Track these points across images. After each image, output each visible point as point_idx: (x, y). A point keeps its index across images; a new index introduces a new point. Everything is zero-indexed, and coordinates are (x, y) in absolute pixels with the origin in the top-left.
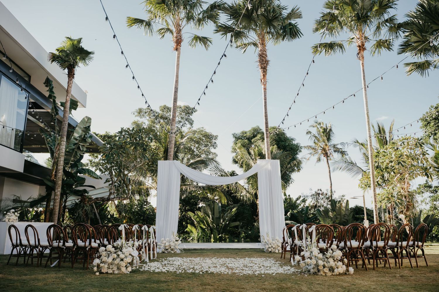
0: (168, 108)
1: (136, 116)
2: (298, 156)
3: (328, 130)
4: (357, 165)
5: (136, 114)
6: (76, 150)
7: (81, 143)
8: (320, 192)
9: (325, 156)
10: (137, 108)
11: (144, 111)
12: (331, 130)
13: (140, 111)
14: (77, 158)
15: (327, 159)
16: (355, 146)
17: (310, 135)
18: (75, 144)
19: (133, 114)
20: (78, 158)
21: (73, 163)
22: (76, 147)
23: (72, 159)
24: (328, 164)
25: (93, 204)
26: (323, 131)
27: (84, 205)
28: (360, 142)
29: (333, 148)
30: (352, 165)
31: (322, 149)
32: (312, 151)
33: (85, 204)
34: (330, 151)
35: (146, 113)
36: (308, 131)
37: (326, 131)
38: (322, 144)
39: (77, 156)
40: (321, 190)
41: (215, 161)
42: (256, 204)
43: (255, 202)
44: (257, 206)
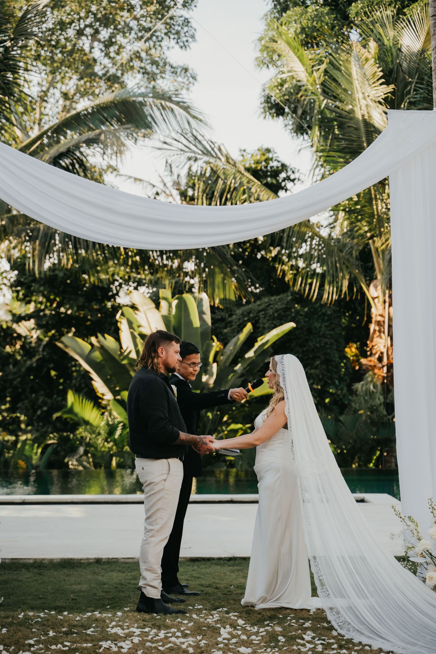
41: (181, 107)
42: (368, 300)
43: (363, 294)
44: (369, 307)
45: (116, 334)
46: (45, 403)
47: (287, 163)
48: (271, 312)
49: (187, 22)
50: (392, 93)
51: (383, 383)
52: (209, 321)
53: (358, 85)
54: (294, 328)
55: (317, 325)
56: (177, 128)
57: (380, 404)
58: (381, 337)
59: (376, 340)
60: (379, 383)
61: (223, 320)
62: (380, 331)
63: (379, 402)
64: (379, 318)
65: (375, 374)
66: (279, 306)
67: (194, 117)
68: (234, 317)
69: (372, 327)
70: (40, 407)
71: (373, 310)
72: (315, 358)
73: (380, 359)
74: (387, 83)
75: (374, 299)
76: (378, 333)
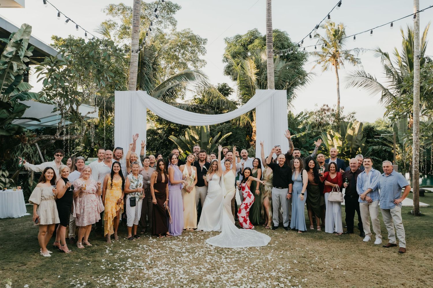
0: (145, 5)
1: (107, 14)
2: (303, 66)
3: (340, 33)
4: (378, 81)
5: (107, 11)
6: (7, 70)
7: (13, 61)
8: (325, 107)
9: (334, 65)
10: (108, 5)
11: (117, 8)
12: (343, 33)
13: (111, 9)
14: (11, 81)
15: (337, 68)
16: (377, 56)
17: (318, 39)
18: (5, 63)
19: (103, 11)
20: (13, 81)
21: (6, 88)
22: (7, 66)
23: (5, 82)
24: (337, 74)
25: (36, 144)
26: (334, 33)
27: (24, 146)
28: (384, 51)
29: (344, 54)
30: (371, 80)
31: (331, 55)
32: (318, 58)
33: (25, 144)
34: (341, 58)
35: (119, 10)
36: (316, 33)
37: (338, 33)
38: (332, 50)
39: (11, 79)
40: (327, 106)
41: (202, 75)
42: (252, 127)
43: (250, 125)
44: (252, 129)
45: (184, 135)
46: (165, 152)
47: (231, 87)
48: (226, 128)
49: (204, 48)
50: (259, 72)
52: (209, 130)
54: (232, 134)
55: (238, 131)
56: (201, 81)
59: (254, 137)
61: (213, 130)
62: (255, 135)
64: (255, 132)
66: (228, 126)
67: (206, 78)
68: (216, 129)
69: (253, 134)
70: (164, 153)
71: (253, 129)
72: (237, 140)
74: (258, 69)
75: (253, 126)
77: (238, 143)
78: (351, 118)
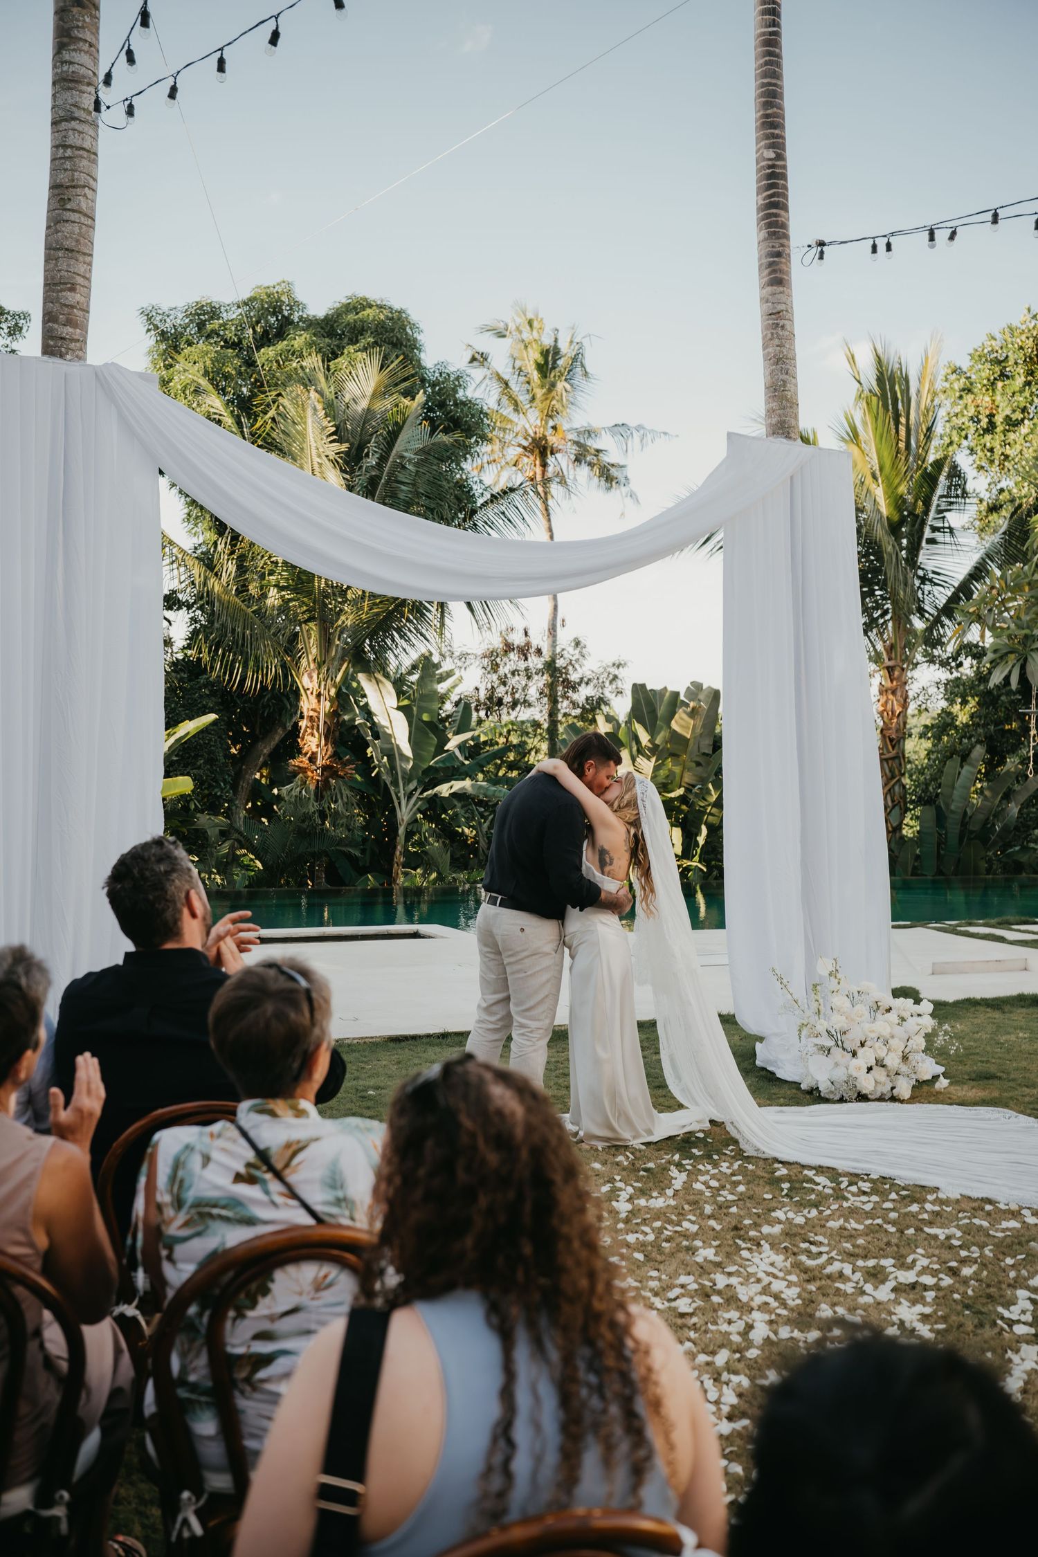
12: (576, 360)
26: (540, 359)
37: (556, 362)
44: (299, 697)
50: (346, 453)
51: (317, 787)
53: (312, 439)
54: (216, 719)
57: (314, 813)
58: (313, 735)
59: (308, 738)
60: (312, 787)
62: (312, 728)
63: (313, 810)
64: (311, 713)
65: (307, 777)
69: (303, 724)
71: (304, 703)
73: (312, 759)
74: (340, 441)
75: (305, 690)
76: (309, 731)
77: (199, 768)
78: (607, 684)
